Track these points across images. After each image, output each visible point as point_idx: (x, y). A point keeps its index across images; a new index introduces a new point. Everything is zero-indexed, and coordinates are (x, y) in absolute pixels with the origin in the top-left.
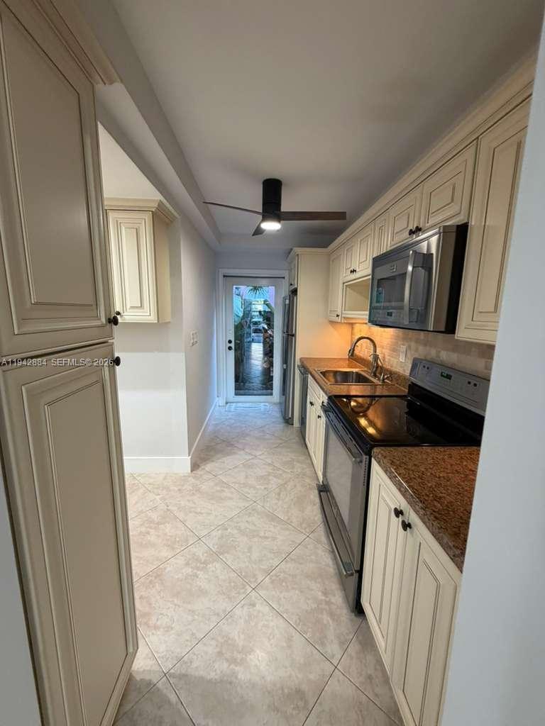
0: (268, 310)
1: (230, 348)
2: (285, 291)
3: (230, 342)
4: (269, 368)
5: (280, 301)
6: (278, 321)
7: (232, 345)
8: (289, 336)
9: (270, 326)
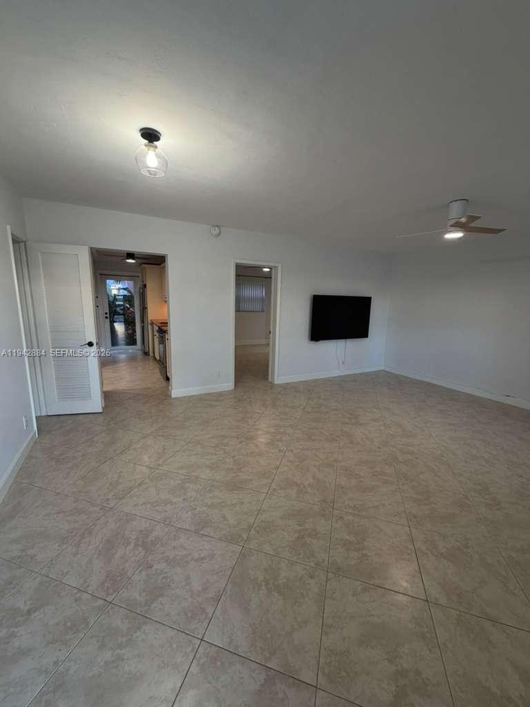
0: (129, 294)
1: (106, 318)
2: (139, 285)
3: (106, 314)
4: (133, 334)
5: (137, 289)
6: (137, 302)
7: (108, 315)
8: (144, 309)
9: (132, 305)
